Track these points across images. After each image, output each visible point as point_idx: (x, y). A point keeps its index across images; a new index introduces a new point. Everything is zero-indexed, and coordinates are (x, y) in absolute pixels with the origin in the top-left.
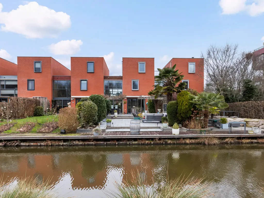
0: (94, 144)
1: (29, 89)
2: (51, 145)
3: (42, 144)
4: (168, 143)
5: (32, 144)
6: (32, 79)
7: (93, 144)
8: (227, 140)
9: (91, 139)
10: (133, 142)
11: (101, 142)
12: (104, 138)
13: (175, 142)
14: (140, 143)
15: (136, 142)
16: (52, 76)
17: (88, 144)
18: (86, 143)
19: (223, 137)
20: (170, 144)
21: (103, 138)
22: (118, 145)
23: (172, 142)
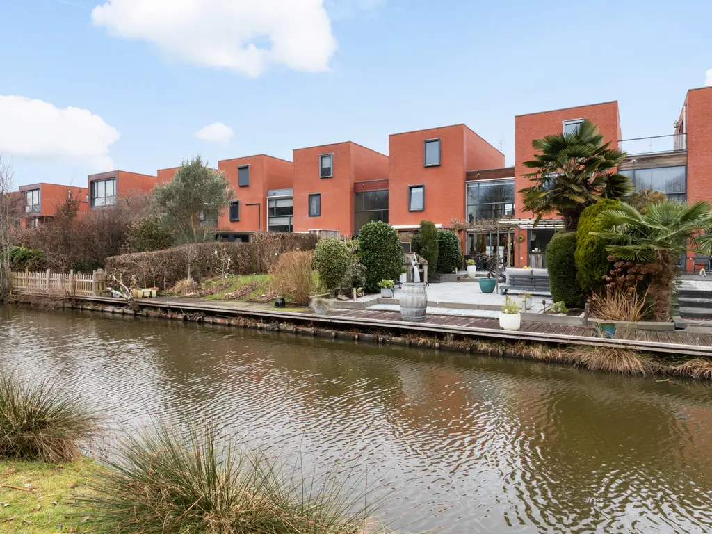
0: (313, 332)
1: (312, 214)
2: (245, 327)
3: (233, 322)
4: (479, 351)
5: (219, 320)
6: (318, 193)
7: (310, 332)
8: (688, 364)
9: (309, 322)
10: (393, 338)
11: (328, 331)
12: (331, 322)
13: (500, 349)
14: (407, 342)
15: (399, 339)
16: (353, 184)
17: (303, 331)
18: (301, 329)
19: (674, 354)
20: (484, 354)
21: (329, 321)
22: (359, 339)
23: (490, 349)
